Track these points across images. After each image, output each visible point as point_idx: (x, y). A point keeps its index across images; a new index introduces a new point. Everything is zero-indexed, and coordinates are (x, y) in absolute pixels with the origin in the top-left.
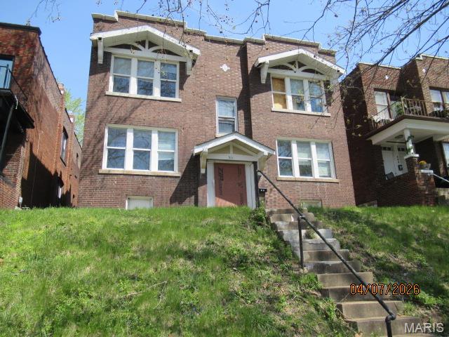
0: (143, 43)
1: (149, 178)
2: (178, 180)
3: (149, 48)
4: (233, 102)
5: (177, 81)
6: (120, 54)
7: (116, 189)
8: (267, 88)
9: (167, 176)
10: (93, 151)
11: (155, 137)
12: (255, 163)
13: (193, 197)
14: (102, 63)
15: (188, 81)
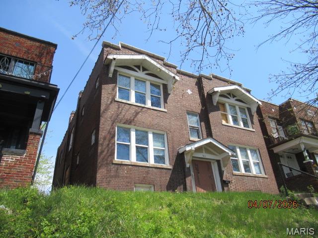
0: (138, 67)
1: (150, 169)
2: (171, 172)
3: (143, 71)
4: (196, 116)
5: (162, 97)
6: (123, 73)
7: (127, 177)
8: (216, 109)
9: (163, 168)
10: (108, 144)
11: (151, 136)
12: (218, 161)
13: (182, 186)
14: (111, 77)
15: (170, 97)
